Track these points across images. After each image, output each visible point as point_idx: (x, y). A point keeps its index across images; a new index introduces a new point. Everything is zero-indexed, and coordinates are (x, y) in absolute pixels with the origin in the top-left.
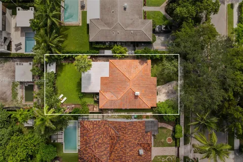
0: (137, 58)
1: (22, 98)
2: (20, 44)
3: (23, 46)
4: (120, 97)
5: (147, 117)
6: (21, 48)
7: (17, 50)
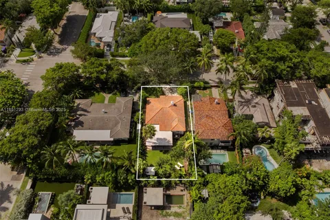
0: (144, 108)
1: (180, 207)
2: (123, 209)
3: (125, 206)
4: (176, 115)
5: (191, 104)
6: (128, 208)
7: (130, 213)
